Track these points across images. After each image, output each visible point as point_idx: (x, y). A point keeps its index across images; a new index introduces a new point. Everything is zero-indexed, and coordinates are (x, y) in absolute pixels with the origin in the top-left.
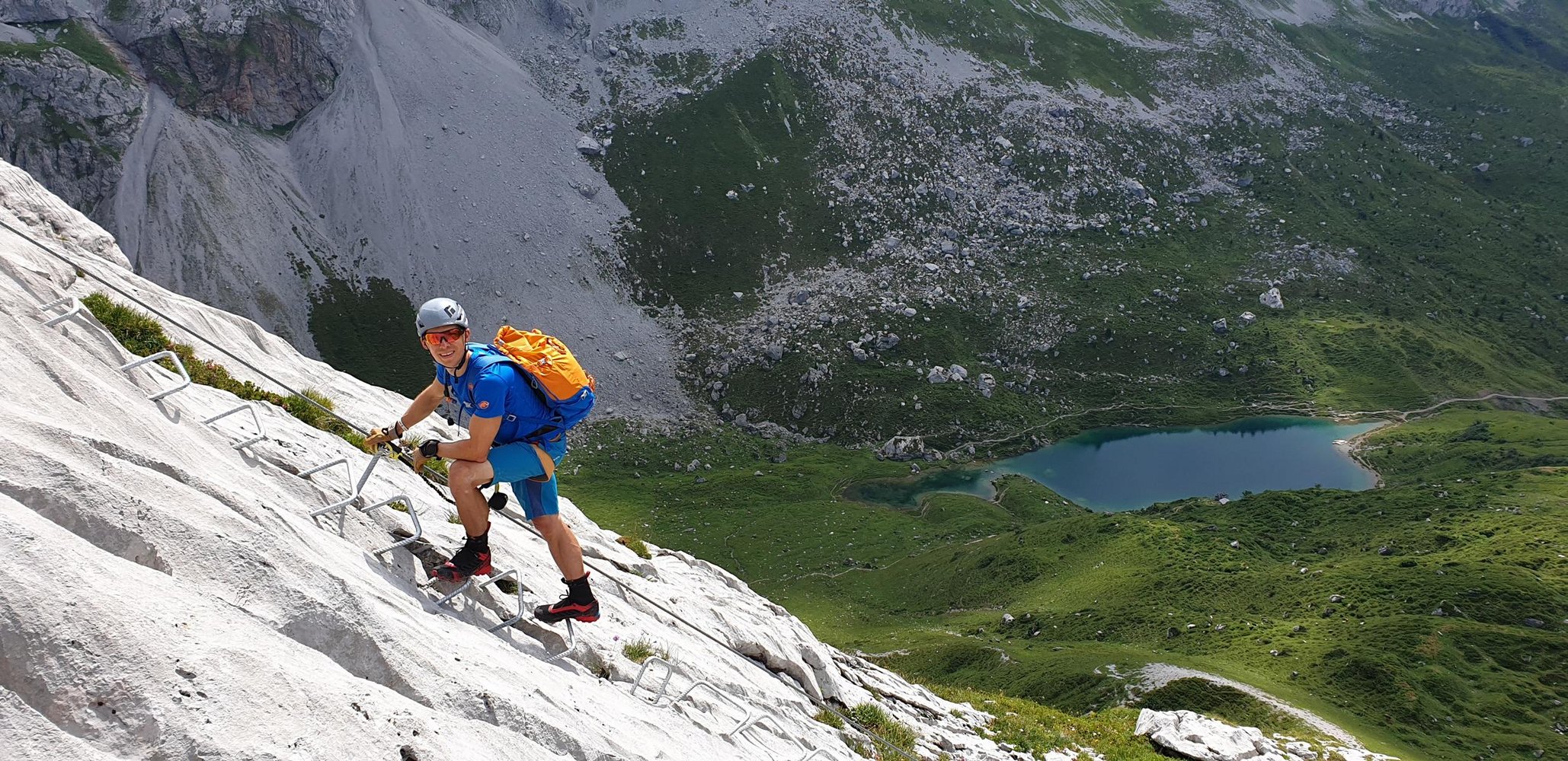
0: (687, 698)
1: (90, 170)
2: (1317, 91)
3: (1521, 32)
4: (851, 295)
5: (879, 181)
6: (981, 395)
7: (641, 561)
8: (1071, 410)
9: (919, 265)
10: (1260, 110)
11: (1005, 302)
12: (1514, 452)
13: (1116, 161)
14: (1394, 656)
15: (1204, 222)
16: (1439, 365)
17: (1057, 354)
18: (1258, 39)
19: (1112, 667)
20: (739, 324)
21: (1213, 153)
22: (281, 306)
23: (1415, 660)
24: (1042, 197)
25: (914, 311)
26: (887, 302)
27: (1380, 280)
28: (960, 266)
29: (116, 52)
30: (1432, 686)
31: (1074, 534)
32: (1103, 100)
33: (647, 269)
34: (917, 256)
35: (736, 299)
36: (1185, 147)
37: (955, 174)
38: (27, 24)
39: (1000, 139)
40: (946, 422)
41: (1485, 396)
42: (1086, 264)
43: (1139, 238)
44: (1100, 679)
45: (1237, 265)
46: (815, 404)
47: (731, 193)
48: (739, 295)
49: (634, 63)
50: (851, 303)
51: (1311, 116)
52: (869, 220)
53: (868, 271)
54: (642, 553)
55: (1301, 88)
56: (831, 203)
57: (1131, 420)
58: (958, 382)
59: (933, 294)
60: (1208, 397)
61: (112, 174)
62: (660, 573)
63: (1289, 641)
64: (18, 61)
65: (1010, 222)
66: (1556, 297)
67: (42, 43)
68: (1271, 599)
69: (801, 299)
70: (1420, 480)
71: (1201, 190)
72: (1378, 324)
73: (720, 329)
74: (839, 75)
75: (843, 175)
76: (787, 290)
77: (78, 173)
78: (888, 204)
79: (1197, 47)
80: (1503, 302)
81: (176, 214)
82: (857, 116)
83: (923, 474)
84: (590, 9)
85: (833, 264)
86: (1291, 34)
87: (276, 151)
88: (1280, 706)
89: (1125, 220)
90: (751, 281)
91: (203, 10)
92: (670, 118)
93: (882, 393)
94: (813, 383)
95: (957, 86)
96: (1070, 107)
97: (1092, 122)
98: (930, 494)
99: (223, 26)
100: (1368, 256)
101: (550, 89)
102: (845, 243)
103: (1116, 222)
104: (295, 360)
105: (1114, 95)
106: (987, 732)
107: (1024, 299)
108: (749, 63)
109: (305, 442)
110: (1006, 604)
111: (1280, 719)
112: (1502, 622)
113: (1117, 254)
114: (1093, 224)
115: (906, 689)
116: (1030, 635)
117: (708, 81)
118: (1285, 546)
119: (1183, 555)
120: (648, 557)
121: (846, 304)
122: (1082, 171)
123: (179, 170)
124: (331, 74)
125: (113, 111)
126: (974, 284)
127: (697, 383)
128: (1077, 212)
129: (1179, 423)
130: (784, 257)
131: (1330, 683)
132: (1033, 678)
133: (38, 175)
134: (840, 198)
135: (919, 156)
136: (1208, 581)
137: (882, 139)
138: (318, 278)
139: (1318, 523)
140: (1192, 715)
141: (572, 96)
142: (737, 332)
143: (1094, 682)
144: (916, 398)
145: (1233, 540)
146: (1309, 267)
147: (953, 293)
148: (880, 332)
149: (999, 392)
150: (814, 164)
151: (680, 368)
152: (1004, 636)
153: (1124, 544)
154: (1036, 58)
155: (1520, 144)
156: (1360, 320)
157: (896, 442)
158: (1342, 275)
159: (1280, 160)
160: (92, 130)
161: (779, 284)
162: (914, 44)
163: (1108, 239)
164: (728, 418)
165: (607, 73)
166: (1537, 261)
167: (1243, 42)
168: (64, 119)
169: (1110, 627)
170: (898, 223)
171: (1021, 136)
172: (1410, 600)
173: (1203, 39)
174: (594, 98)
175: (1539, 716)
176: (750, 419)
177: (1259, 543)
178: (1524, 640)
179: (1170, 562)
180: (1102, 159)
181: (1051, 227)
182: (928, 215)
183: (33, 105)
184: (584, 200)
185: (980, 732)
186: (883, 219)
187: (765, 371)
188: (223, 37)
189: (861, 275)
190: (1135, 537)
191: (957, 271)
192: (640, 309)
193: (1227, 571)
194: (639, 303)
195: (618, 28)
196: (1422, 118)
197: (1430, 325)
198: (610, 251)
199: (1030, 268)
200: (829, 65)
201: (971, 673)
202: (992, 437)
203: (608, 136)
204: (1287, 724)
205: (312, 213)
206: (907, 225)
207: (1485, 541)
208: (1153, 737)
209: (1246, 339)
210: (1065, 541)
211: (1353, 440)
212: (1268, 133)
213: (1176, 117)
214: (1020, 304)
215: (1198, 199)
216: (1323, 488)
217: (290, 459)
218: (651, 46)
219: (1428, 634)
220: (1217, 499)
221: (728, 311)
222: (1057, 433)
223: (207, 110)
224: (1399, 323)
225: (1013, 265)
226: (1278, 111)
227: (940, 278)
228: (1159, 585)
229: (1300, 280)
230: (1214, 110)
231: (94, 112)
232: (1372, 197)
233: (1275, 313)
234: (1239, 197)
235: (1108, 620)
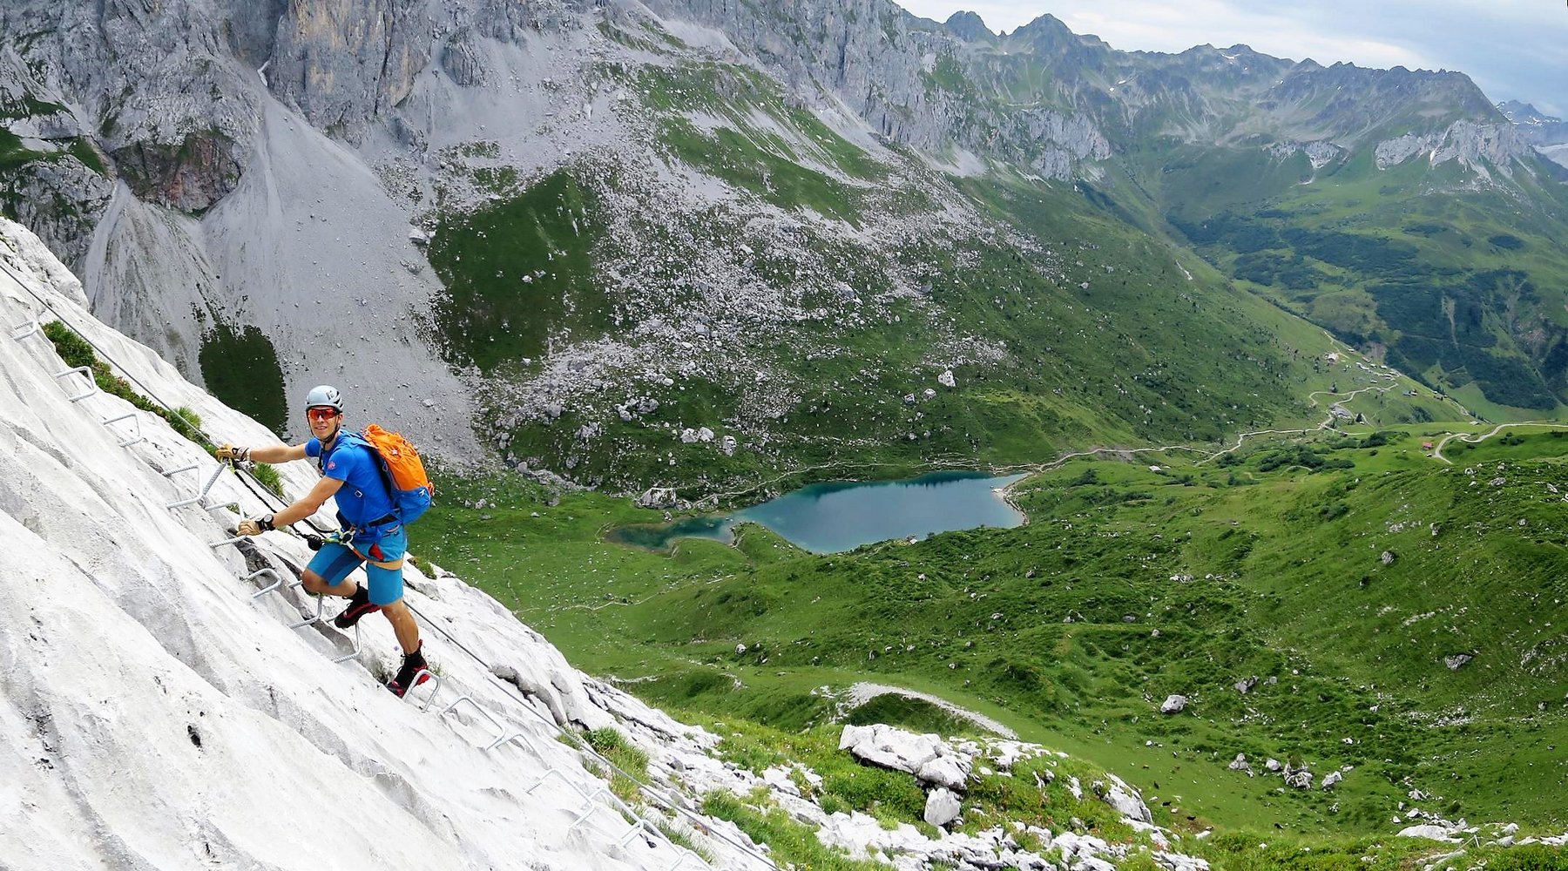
0: (453, 711)
1: (75, 236)
2: (975, 225)
3: (1103, 196)
4: (620, 365)
5: (646, 274)
6: (724, 454)
7: (427, 581)
8: (796, 467)
9: (677, 343)
10: (936, 236)
11: (745, 376)
12: (1112, 491)
13: (832, 269)
14: (1038, 659)
15: (897, 319)
16: (1062, 428)
17: (786, 420)
18: (934, 185)
19: (825, 688)
20: (526, 385)
21: (904, 266)
22: (182, 342)
23: (1054, 659)
24: (775, 294)
25: (671, 381)
26: (650, 373)
27: (1021, 365)
28: (710, 346)
29: (103, 158)
30: (1064, 679)
31: (797, 573)
32: (822, 222)
33: (454, 334)
34: (675, 335)
35: (524, 365)
36: (882, 261)
37: (707, 271)
38: (54, 140)
39: (744, 247)
40: (695, 476)
41: (1093, 450)
42: (809, 348)
43: (849, 329)
44: (816, 699)
45: (921, 353)
46: (585, 457)
47: (526, 278)
48: (527, 361)
49: (458, 175)
50: (620, 373)
51: (972, 243)
52: (638, 304)
53: (635, 346)
54: (429, 574)
55: (964, 222)
56: (607, 290)
57: (843, 476)
58: (705, 443)
59: (688, 367)
60: (901, 456)
61: (88, 240)
62: (441, 592)
63: (963, 656)
64: (45, 164)
65: (750, 312)
66: (1133, 378)
67: (61, 152)
68: (950, 621)
69: (579, 367)
70: (1053, 517)
71: (895, 293)
72: (1022, 399)
73: (510, 389)
74: (618, 190)
75: (618, 267)
76: (567, 359)
77: (68, 239)
78: (653, 292)
79: (891, 187)
80: (1101, 382)
81: (122, 269)
82: (631, 223)
83: (675, 521)
84: (429, 131)
85: (607, 339)
86: (957, 182)
87: (192, 227)
88: (957, 711)
89: (839, 314)
90: (537, 350)
91: (159, 129)
92: (482, 218)
93: (642, 450)
94: (585, 439)
95: (711, 204)
96: (798, 225)
97: (814, 238)
98: (680, 538)
99: (169, 140)
100: (1013, 348)
101: (393, 190)
102: (617, 323)
103: (832, 317)
104: (180, 384)
105: (830, 219)
106: (715, 752)
107: (760, 375)
108: (548, 179)
109: (174, 447)
110: (741, 635)
111: (957, 722)
112: (1109, 621)
113: (833, 341)
114: (815, 316)
115: (646, 714)
116: (759, 662)
117: (514, 190)
118: (959, 576)
119: (882, 588)
120: (434, 577)
121: (616, 373)
122: (807, 275)
123: (128, 239)
124: (236, 174)
125: (94, 197)
126: (720, 360)
127: (488, 433)
128: (802, 306)
129: (879, 478)
130: (566, 331)
131: (993, 687)
132: (759, 701)
133: (44, 238)
134: (615, 286)
135: (680, 256)
136: (901, 609)
137: (650, 241)
138: (210, 323)
139: (983, 556)
140: (885, 727)
141: (410, 196)
142: (524, 391)
143: (811, 702)
144: (670, 455)
145: (921, 573)
146: (972, 355)
147: (704, 367)
148: (643, 398)
149: (740, 453)
150: (594, 259)
151: (475, 419)
152: (738, 663)
153: (836, 580)
154: (772, 187)
155: (1106, 271)
156: (1009, 395)
157: (652, 493)
158: (995, 361)
159: (951, 274)
160: (80, 209)
161: (561, 354)
162: (678, 170)
163: (826, 329)
164: (512, 465)
165: (436, 181)
166: (1121, 352)
167: (923, 186)
168: (64, 202)
169: (825, 652)
170: (660, 308)
171: (759, 245)
172: (1048, 612)
173: (895, 182)
174: (426, 199)
175: (1135, 691)
176: (530, 467)
177: (940, 575)
178: (1123, 634)
179: (872, 594)
180: (821, 266)
181: (782, 317)
182: (685, 303)
183: (49, 192)
184: (412, 276)
185: (708, 752)
186: (648, 304)
187: (546, 426)
188: (168, 148)
189: (629, 349)
190: (846, 574)
191: (708, 350)
192: (446, 365)
193: (917, 599)
194: (446, 360)
195: (448, 149)
196: (1045, 249)
197: (1056, 399)
198: (428, 317)
199: (766, 349)
200: (611, 182)
201: (708, 697)
202: (733, 490)
203: (433, 230)
204: (963, 726)
205: (211, 274)
206: (668, 311)
207: (1095, 560)
208: (854, 750)
209: (929, 410)
210: (789, 579)
211: (1007, 488)
212: (942, 254)
213: (876, 238)
214: (757, 379)
215: (892, 300)
216: (986, 528)
217: (160, 461)
218: (473, 163)
219: (1061, 638)
220: (908, 540)
221: (518, 373)
222: (785, 487)
223: (152, 197)
224: (1035, 397)
225: (752, 346)
226: (949, 238)
227: (693, 354)
228: (863, 615)
229: (967, 365)
230: (904, 234)
231: (83, 197)
232: (1015, 304)
233: (950, 389)
234: (923, 300)
235: (823, 646)
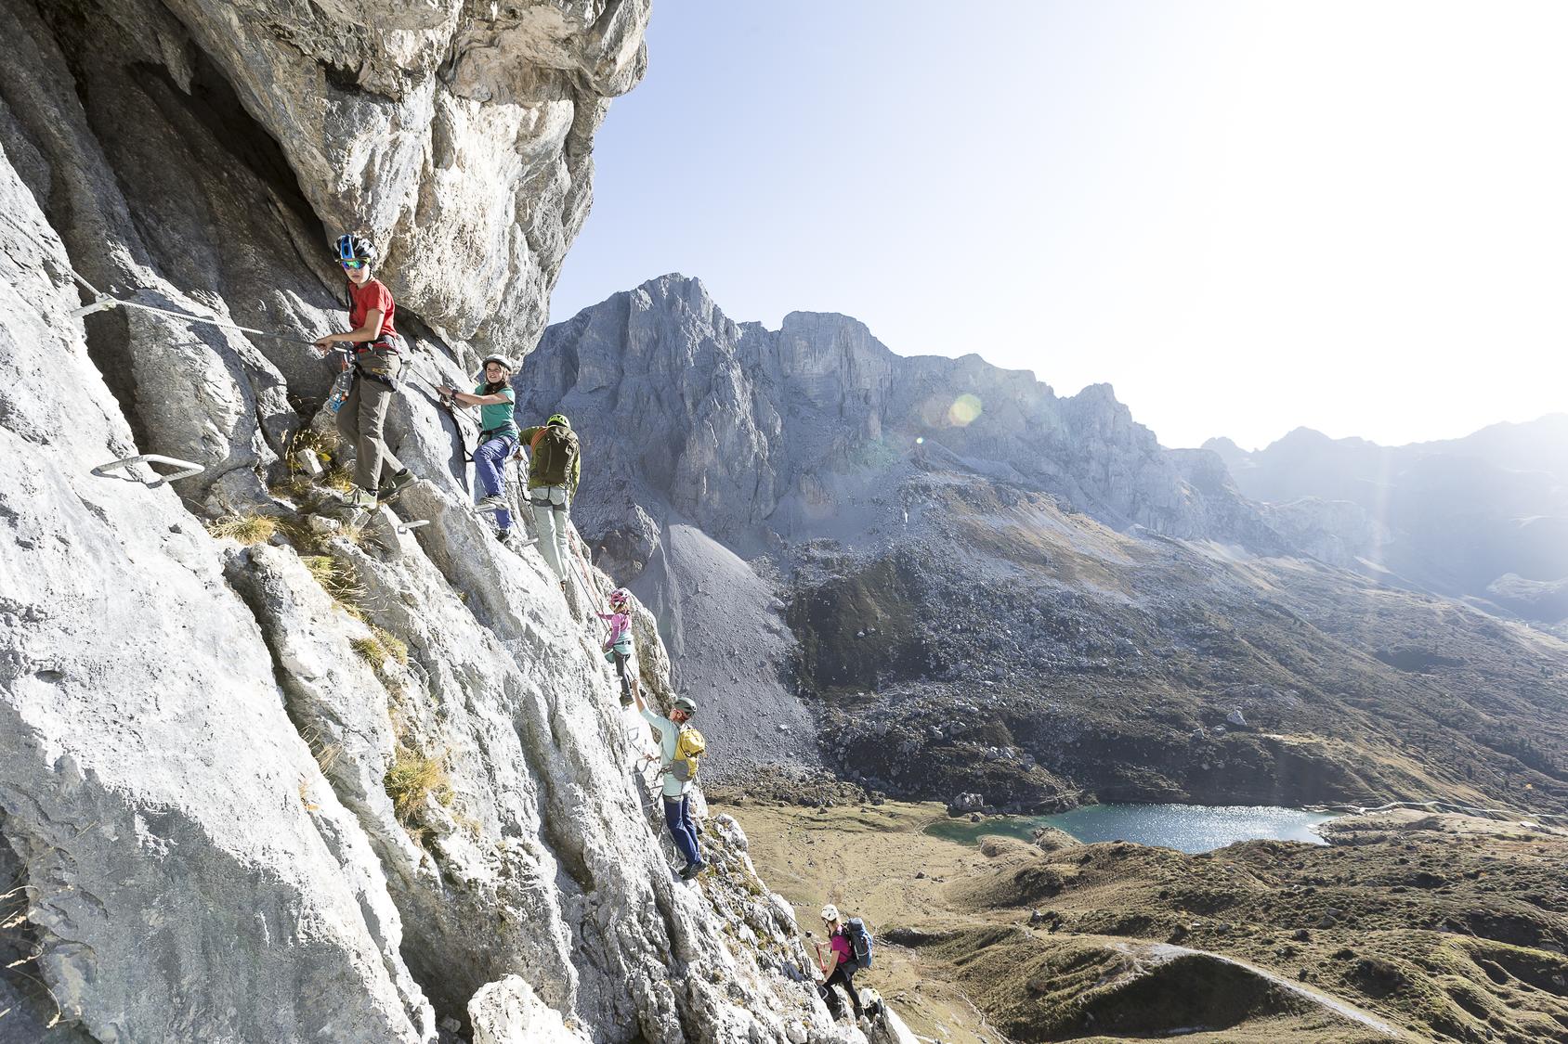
5: (954, 630)
10: (1209, 603)
16: (1382, 775)
19: (1122, 945)
20: (860, 714)
25: (977, 709)
26: (958, 702)
27: (1321, 712)
28: (1009, 684)
33: (805, 675)
34: (982, 678)
35: (859, 696)
36: (1159, 621)
40: (1001, 786)
43: (1132, 675)
44: (1111, 954)
46: (906, 767)
47: (861, 635)
48: (861, 694)
49: (810, 563)
50: (934, 702)
52: (948, 652)
53: (946, 683)
56: (923, 641)
58: (1009, 761)
59: (990, 700)
63: (1292, 942)
68: (1269, 910)
69: (901, 699)
72: (1326, 742)
73: (848, 716)
74: (931, 571)
75: (931, 625)
76: (893, 693)
78: (960, 643)
82: (941, 593)
85: (923, 678)
89: (1122, 663)
90: (870, 686)
93: (954, 763)
94: (907, 755)
95: (1004, 579)
96: (1079, 594)
98: (987, 836)
100: (1308, 697)
102: (933, 665)
103: (1115, 665)
105: (1107, 589)
108: (876, 563)
110: (1037, 906)
113: (1117, 683)
114: (1098, 663)
116: (1055, 926)
117: (852, 573)
121: (931, 703)
126: (1019, 696)
127: (830, 747)
128: (1087, 656)
130: (892, 672)
137: (957, 606)
142: (859, 718)
143: (1105, 956)
144: (978, 767)
147: (1004, 700)
148: (953, 721)
150: (913, 619)
151: (819, 737)
152: (1034, 928)
153: (1132, 863)
154: (1054, 567)
156: (1309, 737)
157: (963, 797)
158: (1288, 706)
159: (1230, 632)
161: (887, 689)
162: (977, 556)
164: (847, 773)
165: (794, 568)
169: (1122, 923)
174: (785, 580)
179: (1172, 878)
180: (1101, 627)
181: (1070, 663)
182: (986, 651)
184: (772, 635)
186: (957, 652)
187: (875, 742)
189: (942, 685)
191: (1007, 687)
192: (798, 699)
194: (798, 695)
195: (802, 546)
198: (784, 663)
199: (1058, 689)
202: (1034, 799)
203: (790, 600)
206: (973, 657)
209: (1220, 744)
215: (1172, 653)
218: (821, 554)
221: (853, 704)
224: (1342, 743)
225: (1045, 686)
226: (1224, 604)
227: (995, 690)
228: (1164, 895)
229: (1257, 708)
230: (1177, 601)
233: (1241, 728)
235: (1120, 917)
